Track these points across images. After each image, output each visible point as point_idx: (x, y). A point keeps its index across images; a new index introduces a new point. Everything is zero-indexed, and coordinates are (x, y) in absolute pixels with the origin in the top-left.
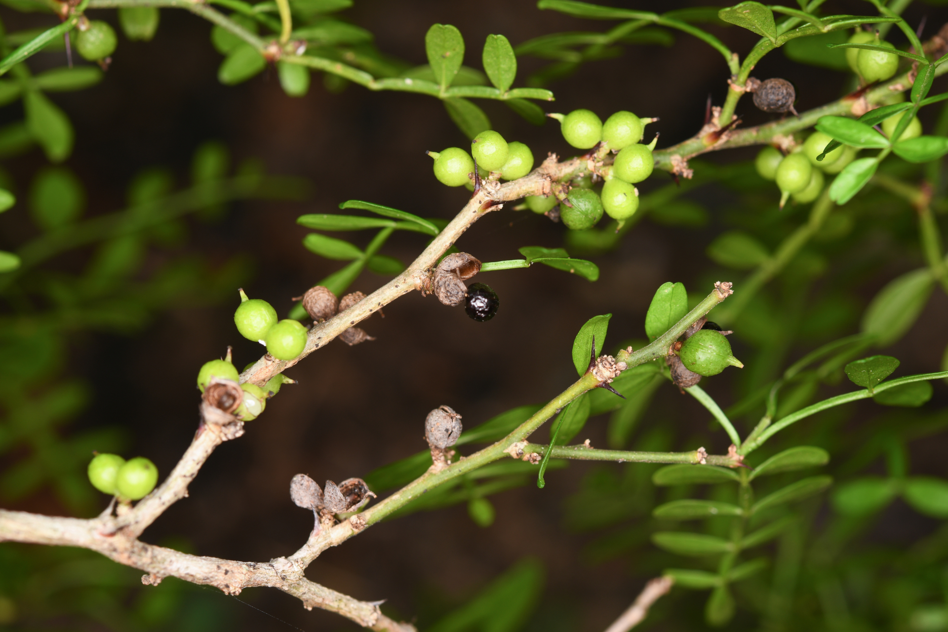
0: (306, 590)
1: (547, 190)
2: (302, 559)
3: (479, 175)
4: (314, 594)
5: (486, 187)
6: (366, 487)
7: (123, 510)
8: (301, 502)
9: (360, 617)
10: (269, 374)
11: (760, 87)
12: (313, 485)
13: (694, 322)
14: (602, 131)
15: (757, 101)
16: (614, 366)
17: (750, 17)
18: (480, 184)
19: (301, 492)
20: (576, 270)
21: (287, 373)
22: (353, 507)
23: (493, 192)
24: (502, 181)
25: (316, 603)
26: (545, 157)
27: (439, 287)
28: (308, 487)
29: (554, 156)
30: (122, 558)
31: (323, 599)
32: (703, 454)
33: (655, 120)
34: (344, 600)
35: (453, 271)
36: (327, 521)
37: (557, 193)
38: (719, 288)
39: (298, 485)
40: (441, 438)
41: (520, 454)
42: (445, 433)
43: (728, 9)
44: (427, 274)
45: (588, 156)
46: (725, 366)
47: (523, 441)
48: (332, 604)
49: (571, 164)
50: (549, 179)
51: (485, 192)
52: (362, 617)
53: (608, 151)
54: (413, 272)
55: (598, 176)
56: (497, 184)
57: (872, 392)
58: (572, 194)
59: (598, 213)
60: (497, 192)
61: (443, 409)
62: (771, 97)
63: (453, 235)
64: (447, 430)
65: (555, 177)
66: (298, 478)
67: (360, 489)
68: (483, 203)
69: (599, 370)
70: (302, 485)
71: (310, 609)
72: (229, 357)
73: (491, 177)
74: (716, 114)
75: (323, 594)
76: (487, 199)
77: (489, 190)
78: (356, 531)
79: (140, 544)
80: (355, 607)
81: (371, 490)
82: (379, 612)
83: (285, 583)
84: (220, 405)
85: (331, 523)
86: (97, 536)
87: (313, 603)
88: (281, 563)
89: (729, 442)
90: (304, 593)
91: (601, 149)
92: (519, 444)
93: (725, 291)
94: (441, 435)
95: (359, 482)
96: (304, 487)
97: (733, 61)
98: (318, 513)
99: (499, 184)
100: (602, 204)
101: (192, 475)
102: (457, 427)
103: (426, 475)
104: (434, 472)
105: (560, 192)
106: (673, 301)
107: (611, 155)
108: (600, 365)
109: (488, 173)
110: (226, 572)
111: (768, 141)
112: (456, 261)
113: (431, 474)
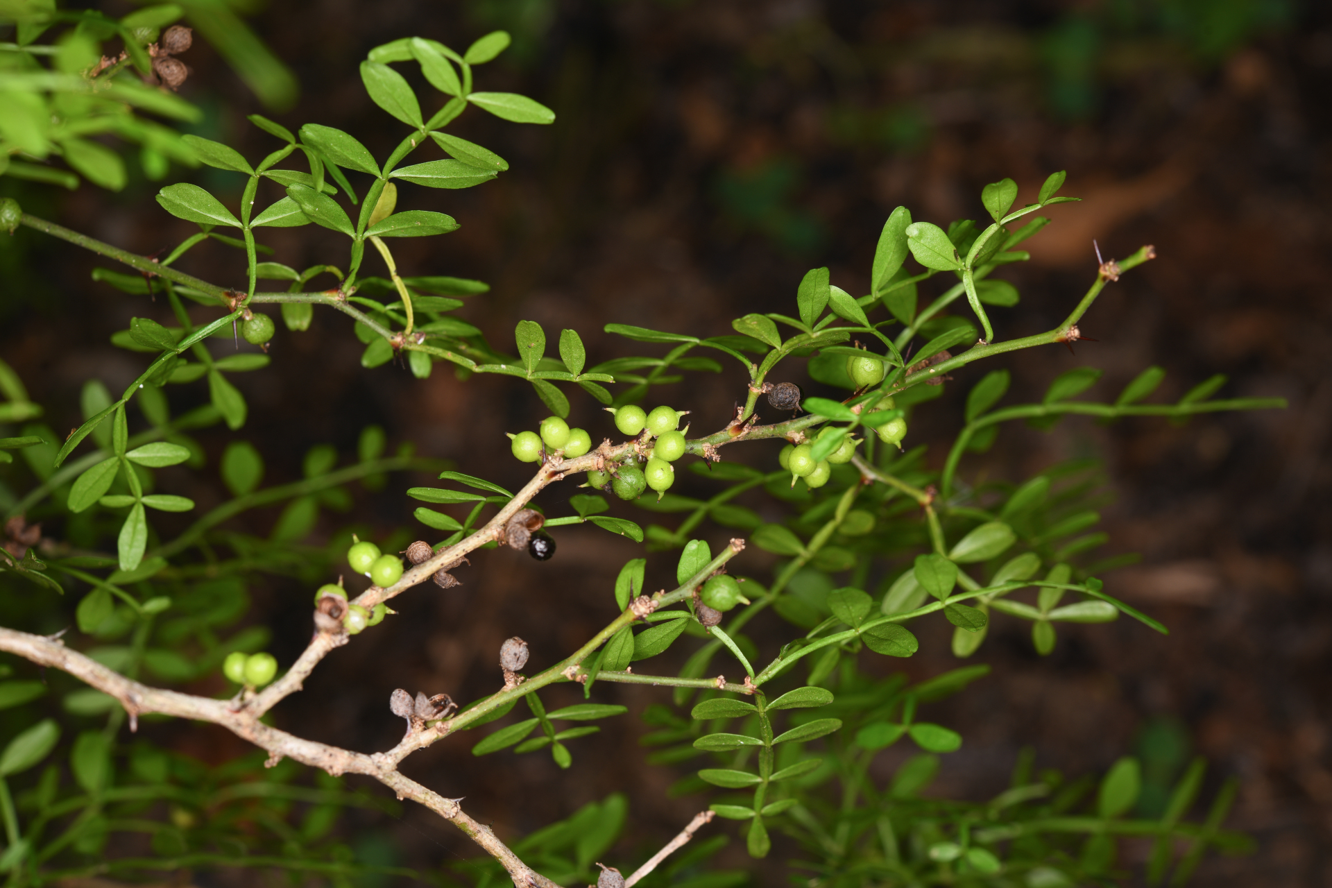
0: (398, 781)
1: (601, 466)
2: (395, 754)
3: (546, 451)
4: (404, 784)
5: (552, 461)
6: (450, 700)
7: (249, 695)
8: (398, 711)
9: (442, 810)
10: (373, 601)
11: (773, 389)
12: (408, 697)
13: (714, 570)
14: (646, 421)
15: (770, 400)
16: (648, 603)
17: (758, 328)
18: (547, 459)
19: (398, 703)
20: (625, 533)
21: (388, 603)
22: (439, 715)
23: (557, 464)
24: (566, 458)
25: (406, 793)
26: (602, 441)
27: (509, 534)
28: (404, 699)
29: (608, 440)
30: (245, 733)
31: (412, 790)
32: (722, 681)
33: (688, 412)
34: (430, 794)
35: (521, 523)
36: (418, 726)
37: (608, 468)
38: (734, 543)
39: (396, 697)
40: (510, 662)
41: (573, 675)
42: (514, 656)
43: (738, 320)
44: (502, 527)
45: (635, 441)
46: (735, 603)
47: (576, 665)
48: (419, 796)
49: (622, 447)
50: (602, 457)
51: (551, 465)
52: (445, 811)
53: (651, 437)
54: (492, 526)
55: (642, 456)
56: (560, 459)
57: (858, 631)
58: (621, 469)
59: (642, 485)
60: (560, 465)
61: (514, 639)
62: (780, 396)
63: (524, 498)
64: (515, 654)
65: (608, 457)
66: (396, 692)
67: (445, 702)
68: (548, 473)
69: (636, 607)
70: (399, 697)
71: (402, 799)
72: (341, 583)
73: (556, 454)
74: (740, 412)
75: (412, 786)
76: (552, 470)
77: (554, 463)
78: (441, 735)
79: (260, 725)
80: (439, 801)
81: (454, 701)
82: (459, 807)
83: (380, 772)
84: (330, 614)
85: (420, 729)
86: (226, 713)
87: (404, 793)
88: (378, 757)
89: (745, 674)
90: (396, 783)
91: (645, 435)
92: (573, 667)
93: (738, 546)
94: (511, 659)
95: (445, 696)
96: (400, 698)
97: (753, 369)
98: (411, 721)
99: (562, 459)
100: (645, 479)
101: (306, 672)
102: (524, 652)
103: (499, 693)
104: (505, 690)
105: (611, 467)
106: (699, 556)
107: (653, 439)
108: (638, 604)
109: (553, 450)
110: (331, 755)
111: (783, 436)
112: (525, 516)
113: (503, 692)
